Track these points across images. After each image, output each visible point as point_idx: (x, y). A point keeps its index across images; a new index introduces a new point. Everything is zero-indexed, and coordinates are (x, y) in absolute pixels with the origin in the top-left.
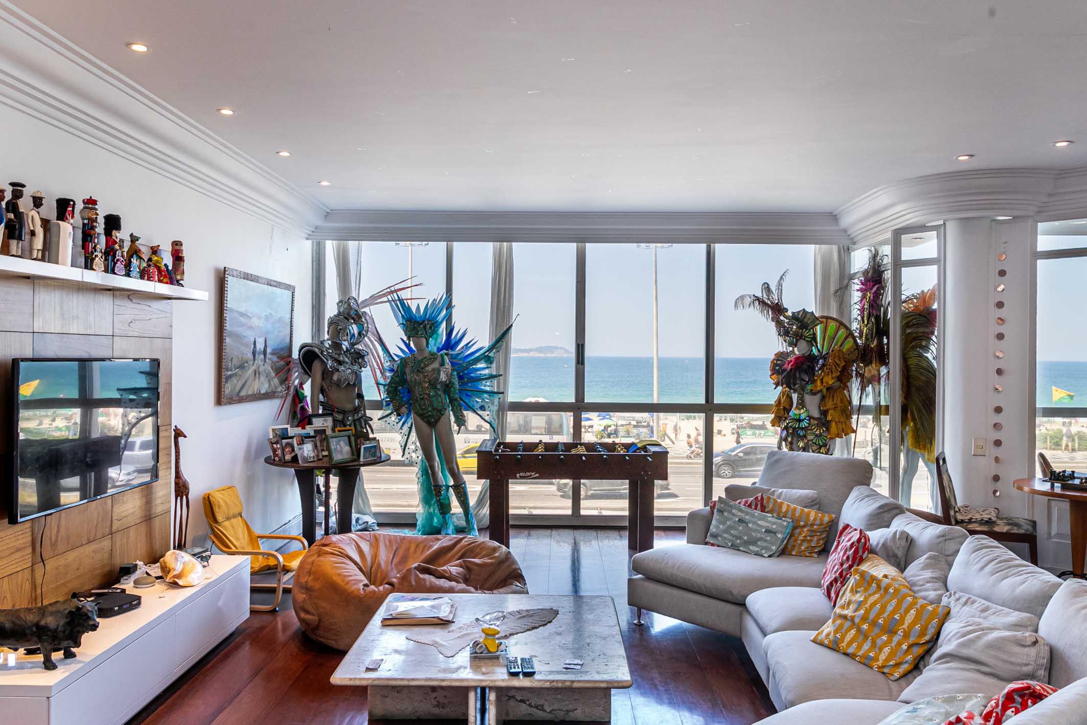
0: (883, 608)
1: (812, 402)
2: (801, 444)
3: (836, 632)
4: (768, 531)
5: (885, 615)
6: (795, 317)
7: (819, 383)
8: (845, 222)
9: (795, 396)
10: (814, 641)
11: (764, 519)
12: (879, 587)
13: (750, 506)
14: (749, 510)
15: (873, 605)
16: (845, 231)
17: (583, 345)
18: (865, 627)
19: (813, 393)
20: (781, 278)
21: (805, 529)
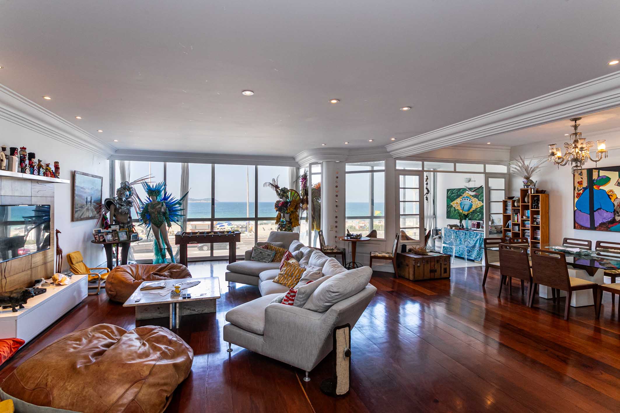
0: (290, 270)
1: (287, 216)
2: (284, 230)
3: (278, 278)
4: (268, 255)
5: (291, 272)
6: (282, 190)
7: (289, 210)
8: (297, 160)
9: (282, 214)
10: (273, 282)
11: (267, 251)
12: (290, 265)
14: (263, 249)
15: (288, 269)
16: (297, 163)
17: (214, 199)
18: (286, 276)
19: (287, 213)
20: (278, 177)
21: (279, 254)
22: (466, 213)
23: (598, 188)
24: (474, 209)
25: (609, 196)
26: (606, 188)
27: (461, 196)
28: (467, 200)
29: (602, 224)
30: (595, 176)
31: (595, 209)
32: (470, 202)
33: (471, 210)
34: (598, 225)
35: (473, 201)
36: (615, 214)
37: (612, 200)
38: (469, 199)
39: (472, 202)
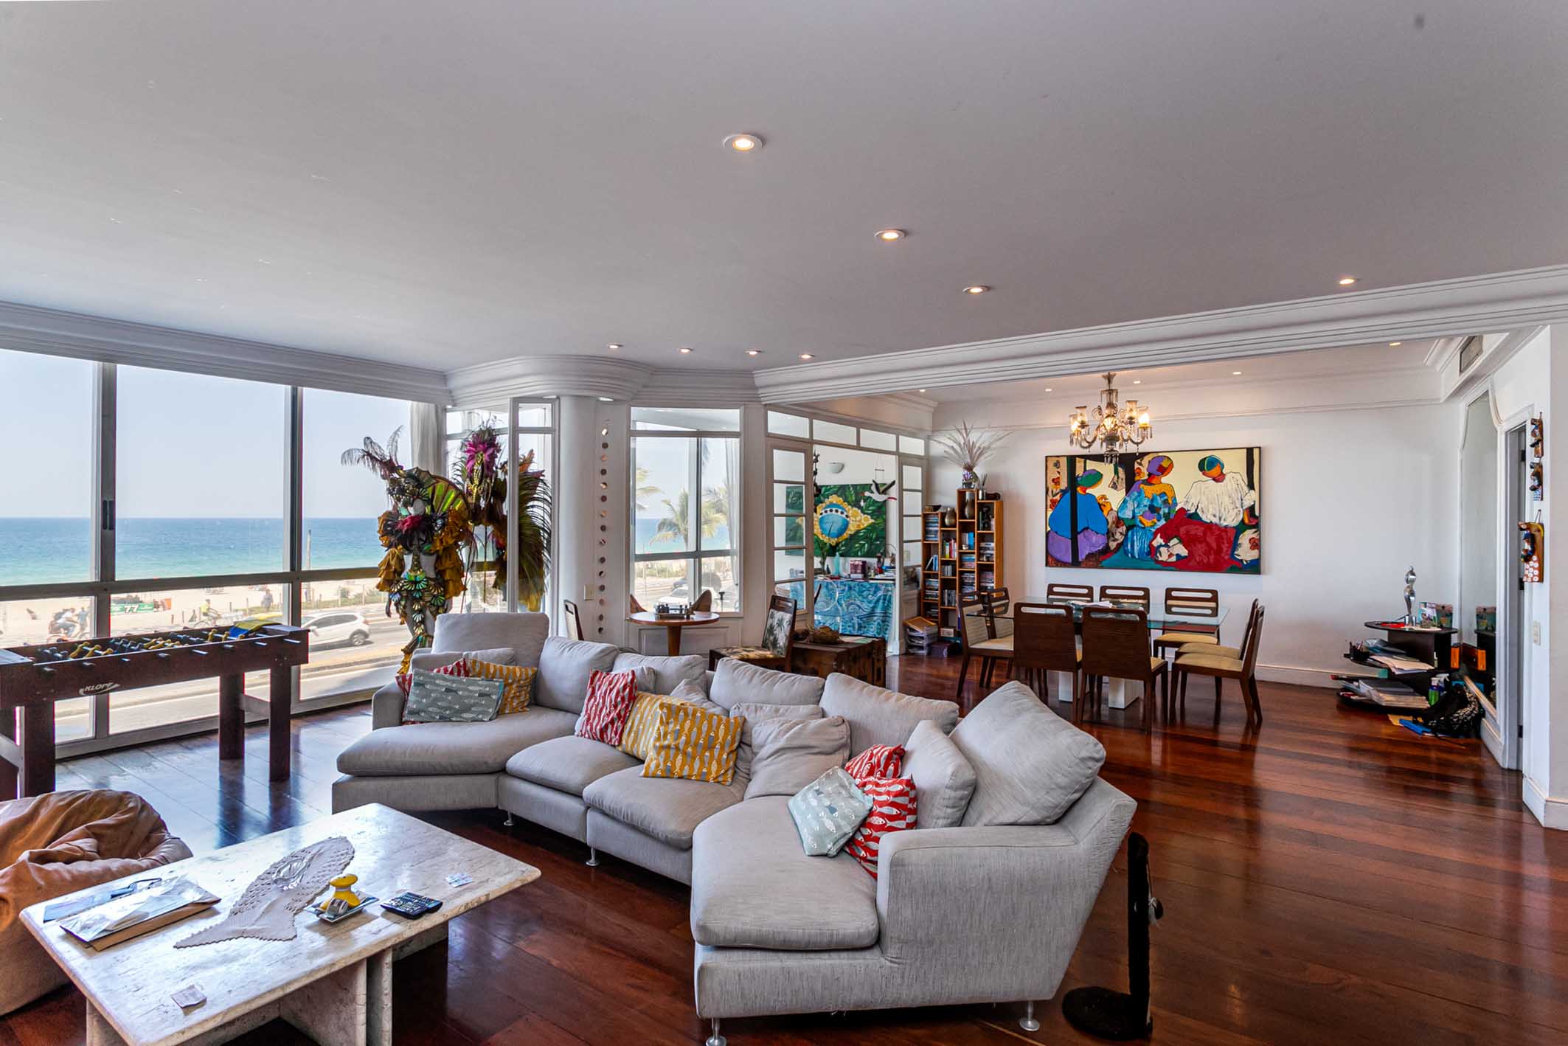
0: (700, 729)
1: (428, 562)
2: (417, 607)
3: (665, 762)
4: (482, 695)
5: (703, 735)
6: (409, 475)
7: (438, 543)
10: (646, 776)
11: (474, 683)
13: (452, 673)
14: (451, 677)
15: (690, 730)
16: (450, 391)
17: (113, 504)
18: (690, 750)
19: (429, 554)
20: (396, 433)
21: (514, 686)
22: (833, 541)
23: (1085, 492)
24: (852, 533)
25: (1100, 505)
26: (1095, 491)
27: (822, 502)
28: (837, 511)
29: (1090, 556)
30: (1079, 472)
31: (1079, 530)
32: (844, 516)
33: (845, 536)
34: (1084, 557)
35: (850, 515)
36: (1108, 538)
37: (1105, 513)
38: (840, 510)
39: (847, 516)
